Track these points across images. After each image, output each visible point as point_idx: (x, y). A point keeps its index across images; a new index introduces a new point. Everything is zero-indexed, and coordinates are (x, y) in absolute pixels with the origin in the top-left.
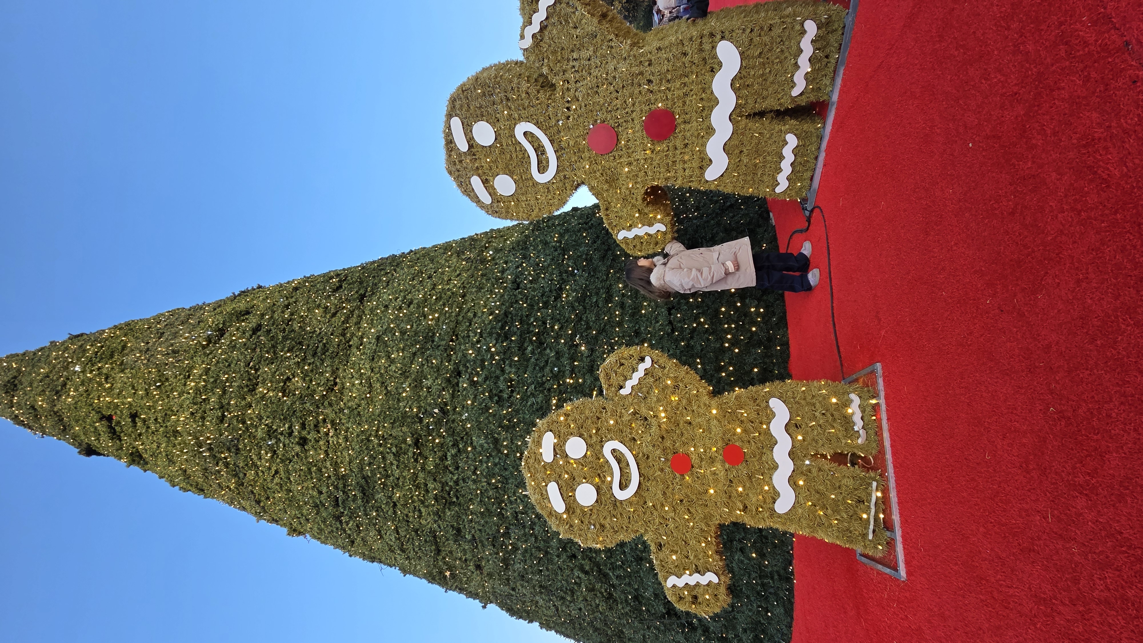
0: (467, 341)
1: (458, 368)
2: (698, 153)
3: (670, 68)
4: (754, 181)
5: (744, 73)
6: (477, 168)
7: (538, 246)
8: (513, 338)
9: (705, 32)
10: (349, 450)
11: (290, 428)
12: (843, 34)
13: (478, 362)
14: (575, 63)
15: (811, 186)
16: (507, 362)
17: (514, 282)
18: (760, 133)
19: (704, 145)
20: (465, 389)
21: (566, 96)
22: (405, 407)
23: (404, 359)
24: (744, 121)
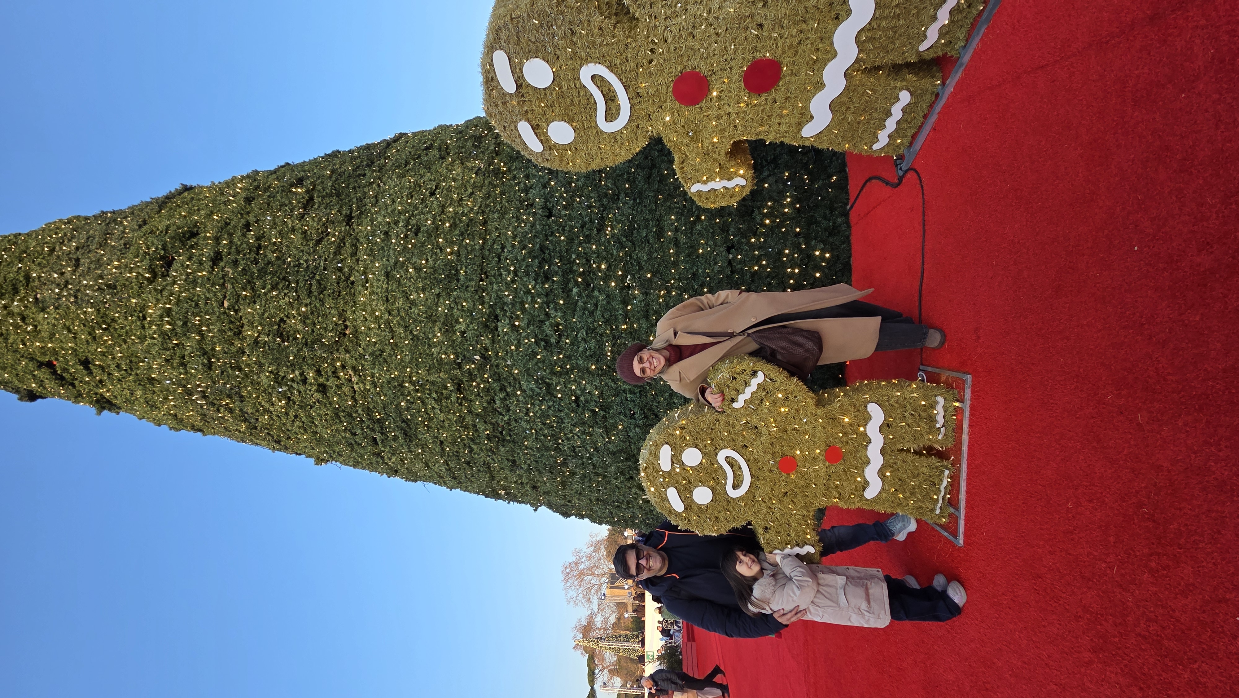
0: (500, 280)
1: (494, 311)
2: (800, 109)
3: (788, 12)
4: (853, 138)
5: (873, 23)
6: (526, 112)
8: (555, 279)
10: (380, 396)
11: (302, 374)
13: (518, 306)
16: (552, 306)
18: (873, 91)
19: (808, 100)
20: (506, 334)
22: (439, 353)
23: (427, 300)
24: (859, 78)
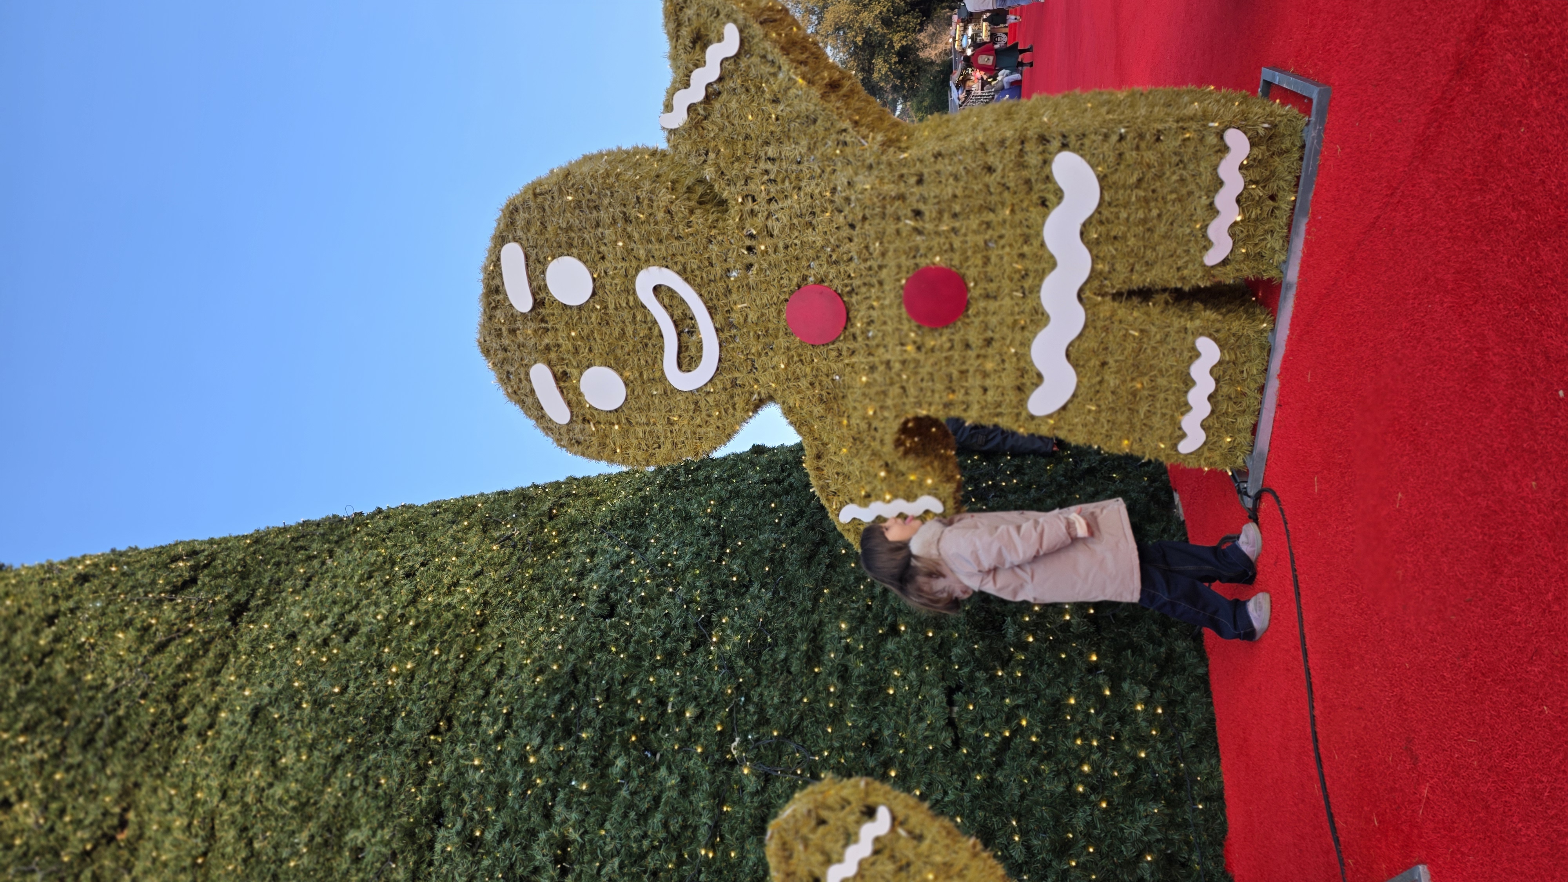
1: (439, 803)
2: (1014, 359)
3: (959, 192)
4: (1132, 426)
5: (1106, 213)
6: (548, 348)
7: (668, 522)
8: (584, 735)
9: (1030, 133)
12: (1301, 159)
14: (769, 166)
15: (1253, 444)
16: (562, 794)
17: (604, 599)
18: (1142, 331)
19: (1026, 344)
20: (448, 857)
21: (748, 226)
23: (310, 770)
24: (1107, 307)
